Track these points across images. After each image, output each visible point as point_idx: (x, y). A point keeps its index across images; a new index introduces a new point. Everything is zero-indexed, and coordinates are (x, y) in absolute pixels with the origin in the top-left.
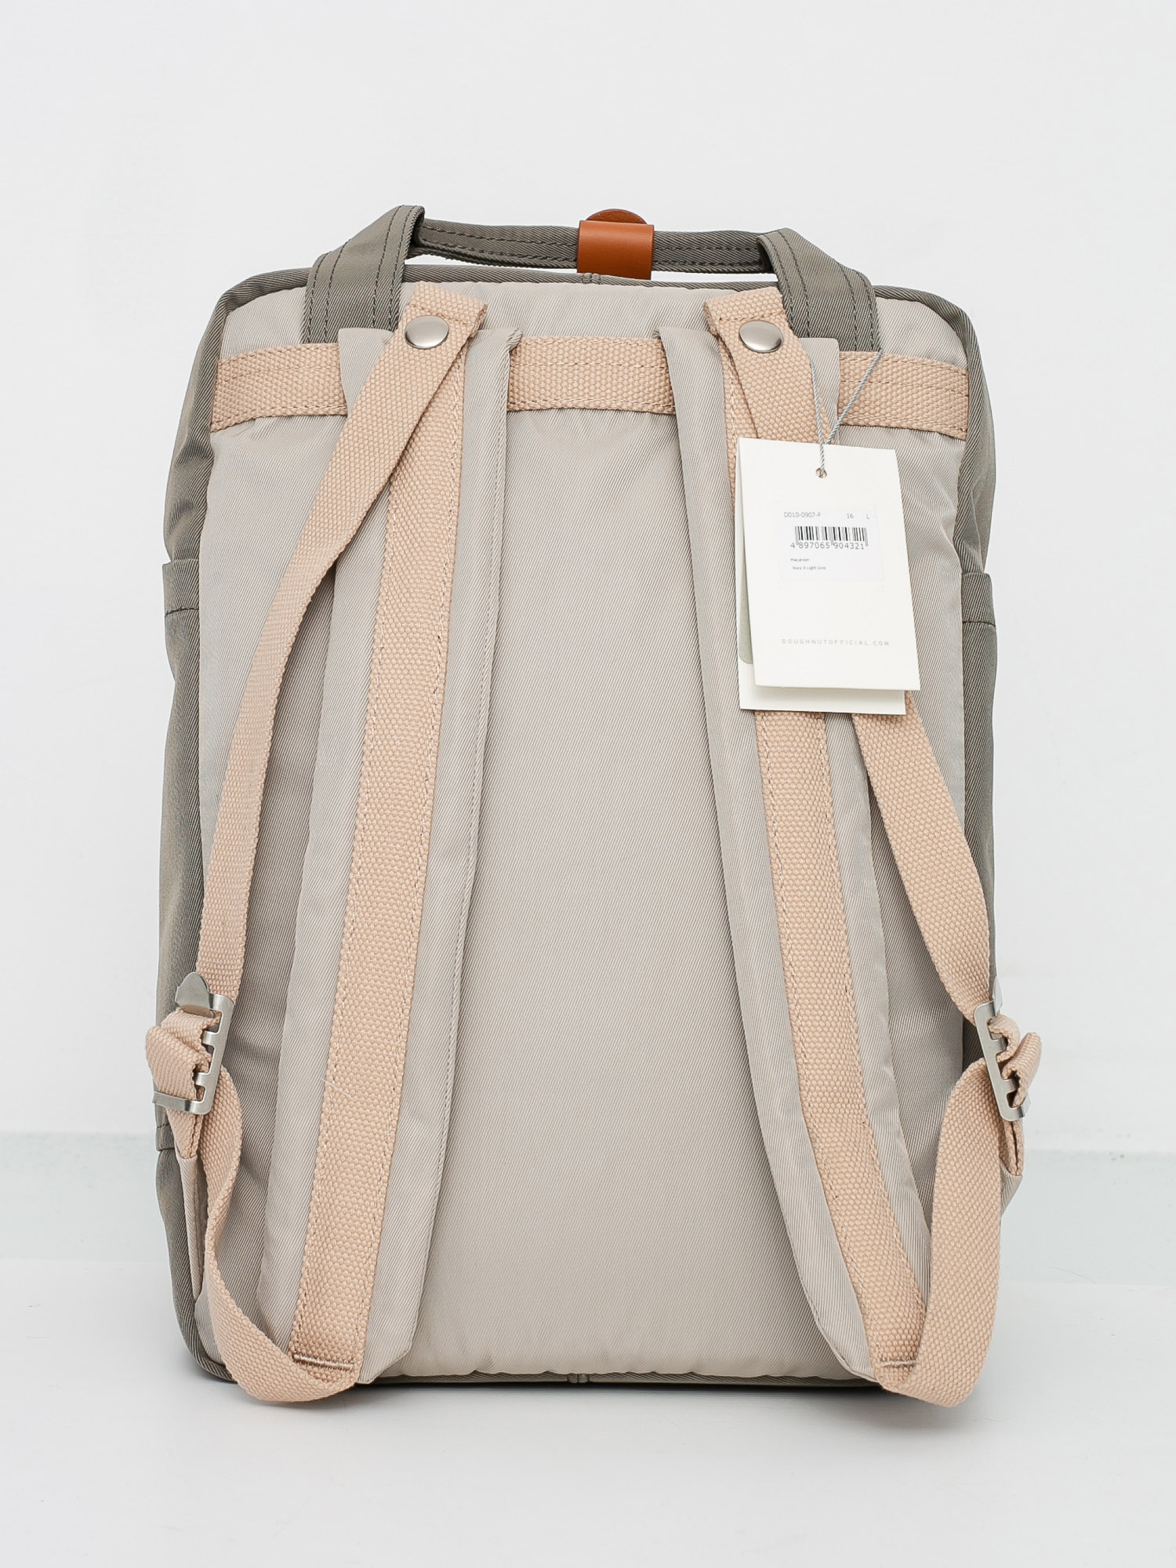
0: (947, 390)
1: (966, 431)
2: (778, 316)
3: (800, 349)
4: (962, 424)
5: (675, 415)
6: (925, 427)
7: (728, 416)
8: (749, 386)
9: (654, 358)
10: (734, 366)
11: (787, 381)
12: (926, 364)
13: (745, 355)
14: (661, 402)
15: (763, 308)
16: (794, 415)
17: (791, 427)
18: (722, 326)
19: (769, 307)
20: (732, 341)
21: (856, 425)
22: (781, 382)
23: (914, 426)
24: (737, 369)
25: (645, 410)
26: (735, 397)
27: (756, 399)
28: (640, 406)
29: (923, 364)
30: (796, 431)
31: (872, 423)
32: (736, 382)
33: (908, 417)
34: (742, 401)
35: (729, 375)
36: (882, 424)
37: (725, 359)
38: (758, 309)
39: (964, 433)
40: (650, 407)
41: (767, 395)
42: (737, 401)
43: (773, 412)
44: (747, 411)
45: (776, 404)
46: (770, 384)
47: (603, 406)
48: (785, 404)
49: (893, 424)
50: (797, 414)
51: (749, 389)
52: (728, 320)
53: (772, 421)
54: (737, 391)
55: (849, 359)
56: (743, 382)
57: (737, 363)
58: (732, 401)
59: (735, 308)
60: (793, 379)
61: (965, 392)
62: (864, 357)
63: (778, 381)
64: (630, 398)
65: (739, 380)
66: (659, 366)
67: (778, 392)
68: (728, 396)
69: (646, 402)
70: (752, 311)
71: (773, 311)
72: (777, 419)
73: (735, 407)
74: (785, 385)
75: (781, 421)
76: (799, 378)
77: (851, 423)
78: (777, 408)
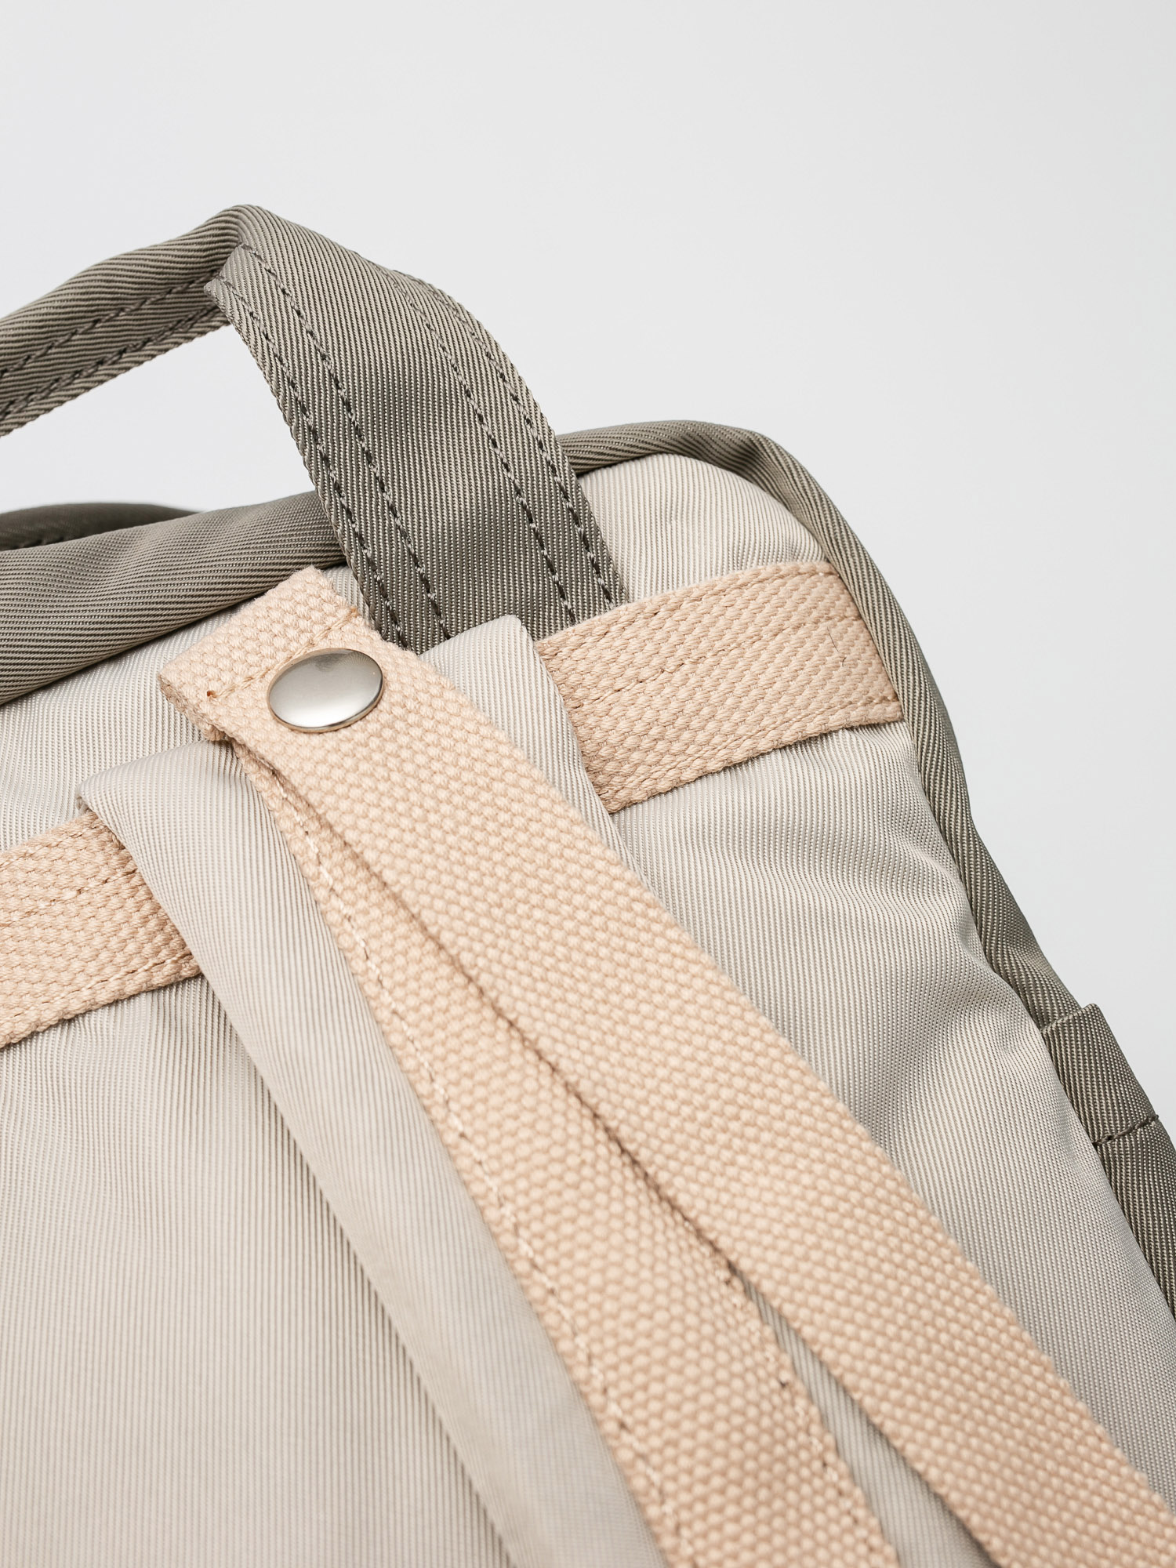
0: (816, 622)
1: (896, 697)
2: (348, 627)
3: (432, 679)
4: (878, 686)
5: (199, 975)
6: (812, 729)
7: (333, 917)
8: (348, 820)
9: (100, 858)
10: (294, 790)
11: (436, 766)
12: (745, 585)
13: (306, 752)
14: (164, 952)
15: (303, 624)
16: (494, 841)
17: (501, 871)
18: (221, 711)
19: (316, 615)
20: (260, 736)
21: (654, 795)
22: (424, 774)
23: (788, 737)
24: (302, 792)
25: (130, 989)
26: (326, 863)
27: (382, 843)
28: (113, 985)
29: (740, 587)
30: (516, 877)
31: (688, 775)
32: (314, 826)
33: (765, 722)
34: (350, 865)
35: (289, 817)
36: (712, 766)
37: (263, 785)
38: (292, 633)
39: (895, 704)
40: (140, 977)
41: (405, 822)
42: (338, 872)
43: (438, 856)
44: (374, 882)
45: (436, 834)
46: (399, 792)
47: (22, 1029)
48: (458, 824)
49: (738, 756)
50: (498, 834)
51: (354, 827)
52: (232, 690)
53: (446, 879)
54: (326, 848)
55: (565, 650)
56: (331, 817)
57: (296, 779)
58: (326, 877)
59: (237, 654)
60: (448, 757)
61: (850, 612)
62: (598, 630)
63: (415, 776)
64: (80, 978)
65: (319, 818)
66: (120, 873)
67: (429, 803)
68: (310, 870)
69: (123, 970)
70: (280, 642)
71: (330, 621)
72: (457, 869)
73: (339, 888)
74: (438, 779)
75: (469, 868)
76: (461, 748)
77: (637, 796)
78: (444, 842)
